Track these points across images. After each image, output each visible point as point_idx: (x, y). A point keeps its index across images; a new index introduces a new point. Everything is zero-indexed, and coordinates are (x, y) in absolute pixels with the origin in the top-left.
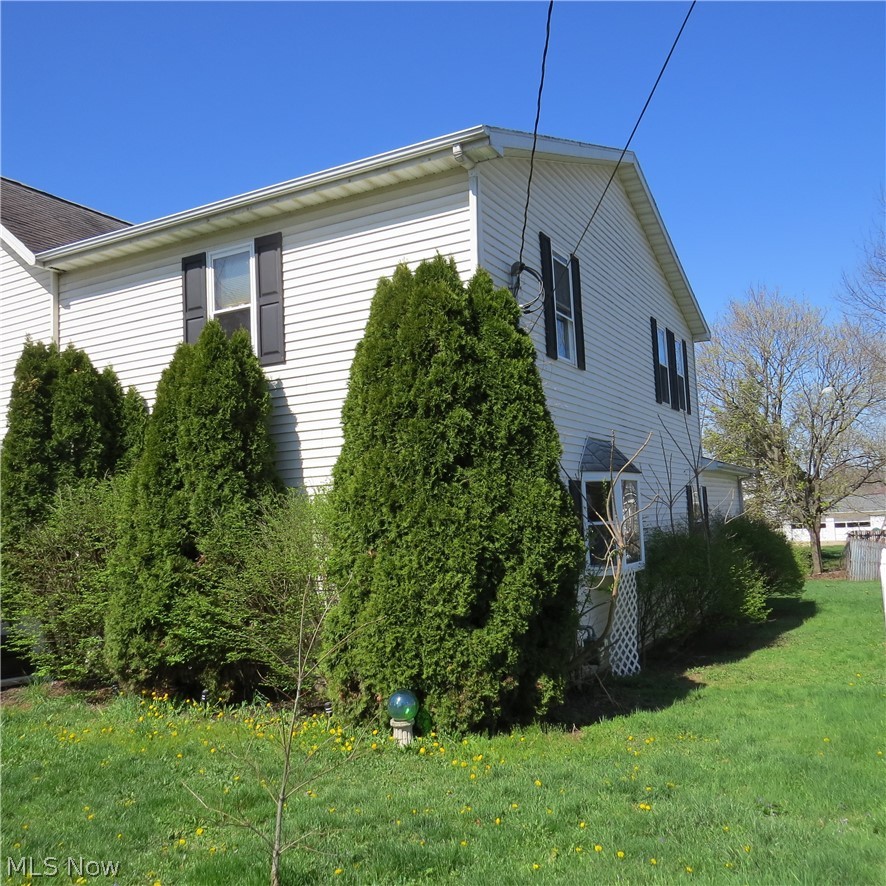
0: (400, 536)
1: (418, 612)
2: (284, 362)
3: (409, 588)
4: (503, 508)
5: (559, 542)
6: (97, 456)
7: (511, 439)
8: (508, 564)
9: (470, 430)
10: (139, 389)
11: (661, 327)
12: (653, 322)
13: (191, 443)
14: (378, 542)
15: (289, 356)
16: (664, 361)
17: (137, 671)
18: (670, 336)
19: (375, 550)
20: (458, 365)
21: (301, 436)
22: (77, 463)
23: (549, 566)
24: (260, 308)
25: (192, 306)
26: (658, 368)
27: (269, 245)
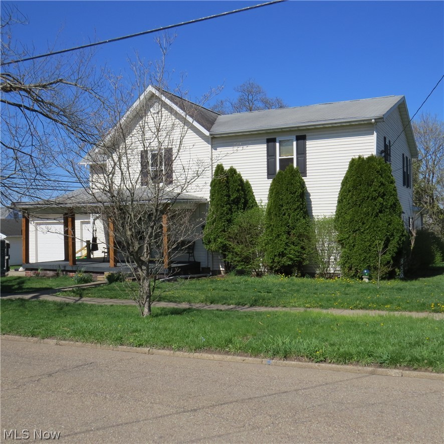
0: (365, 231)
1: (370, 250)
2: (306, 176)
3: (368, 244)
4: (389, 224)
5: (402, 234)
6: (243, 203)
7: (391, 206)
8: (392, 239)
9: (382, 204)
10: (249, 180)
11: (408, 159)
12: (403, 155)
13: (288, 202)
14: (357, 232)
15: (307, 175)
16: (405, 171)
17: (276, 267)
18: (407, 158)
19: (356, 234)
20: (380, 187)
21: (312, 200)
22: (237, 205)
23: (400, 240)
24: (297, 158)
25: (271, 155)
26: (404, 172)
27: (301, 138)
